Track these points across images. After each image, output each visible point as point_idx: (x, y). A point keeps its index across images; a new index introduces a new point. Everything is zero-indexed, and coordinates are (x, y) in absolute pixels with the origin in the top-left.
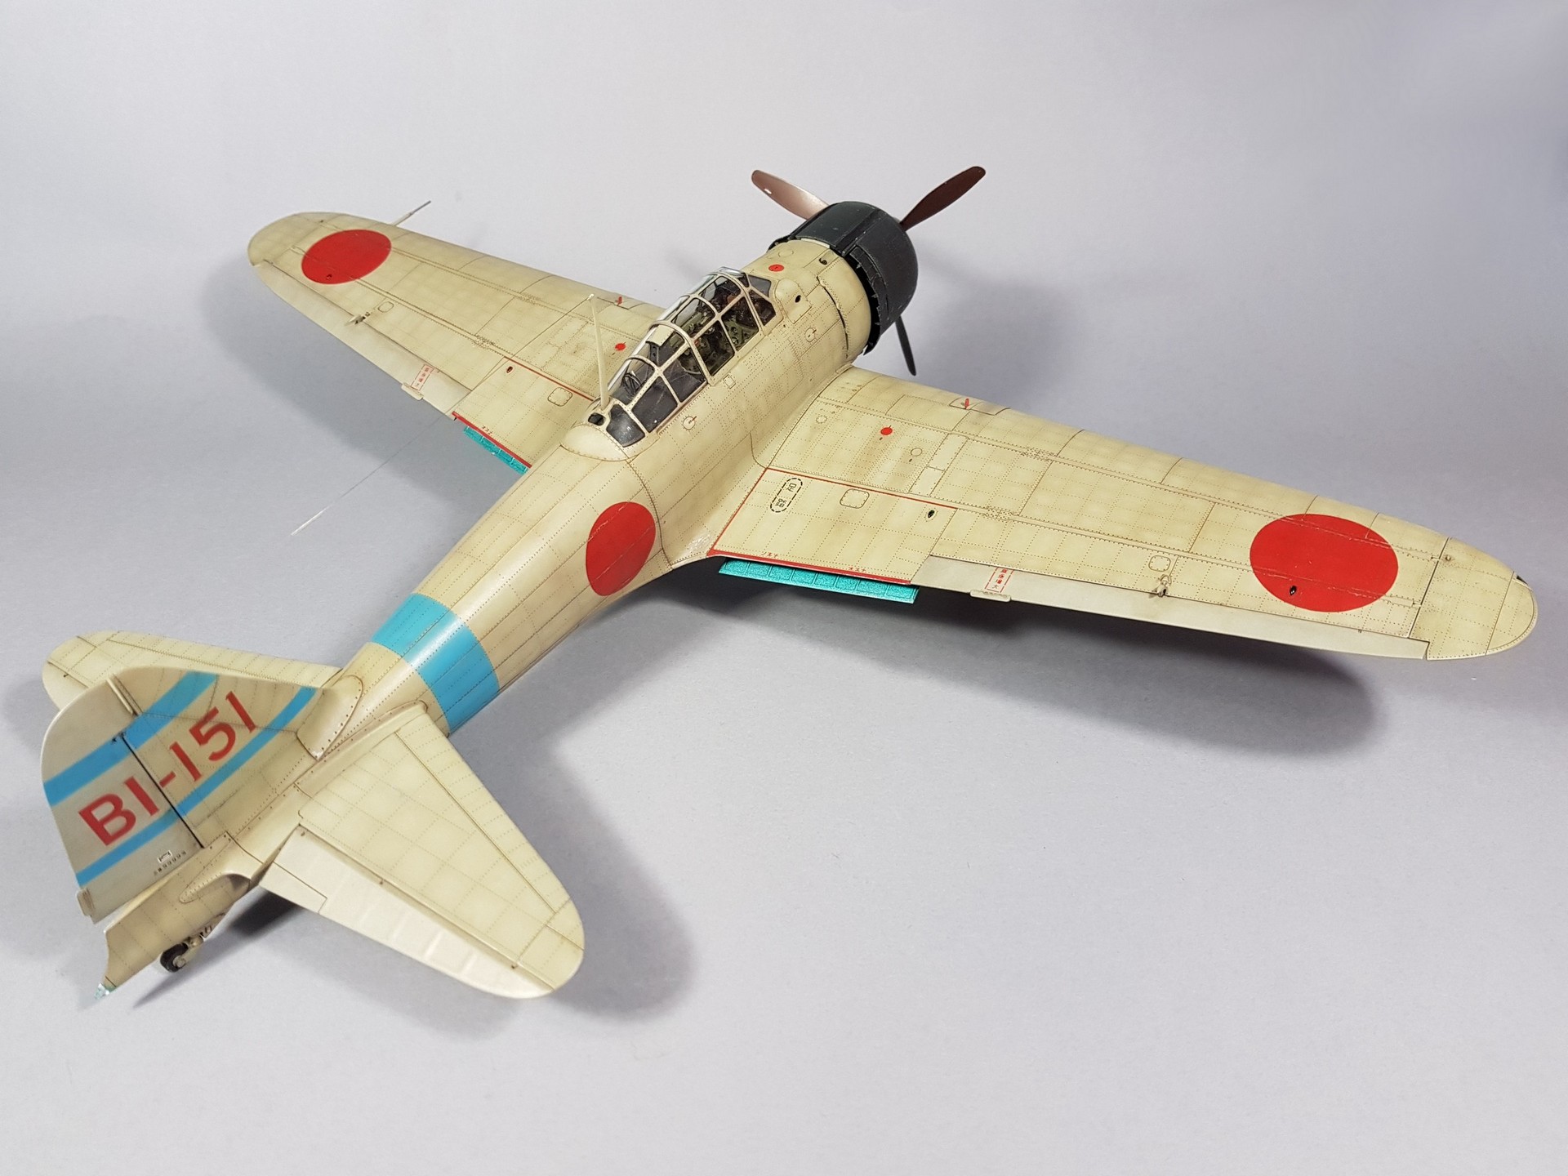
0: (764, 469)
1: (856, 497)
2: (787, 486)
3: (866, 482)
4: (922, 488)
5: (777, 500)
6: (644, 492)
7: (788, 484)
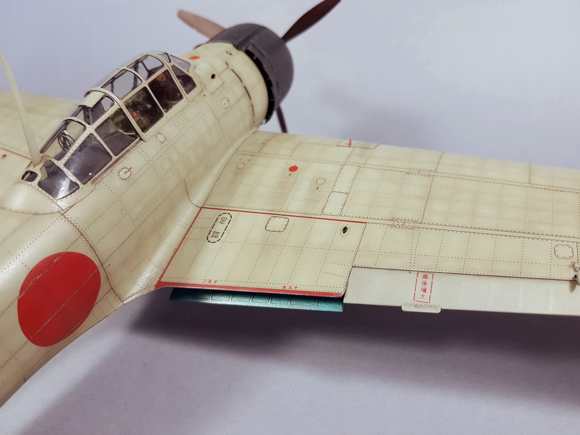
0: (199, 209)
1: (278, 223)
2: (219, 220)
3: (284, 209)
4: (333, 209)
5: (212, 233)
6: (81, 241)
7: (220, 218)
